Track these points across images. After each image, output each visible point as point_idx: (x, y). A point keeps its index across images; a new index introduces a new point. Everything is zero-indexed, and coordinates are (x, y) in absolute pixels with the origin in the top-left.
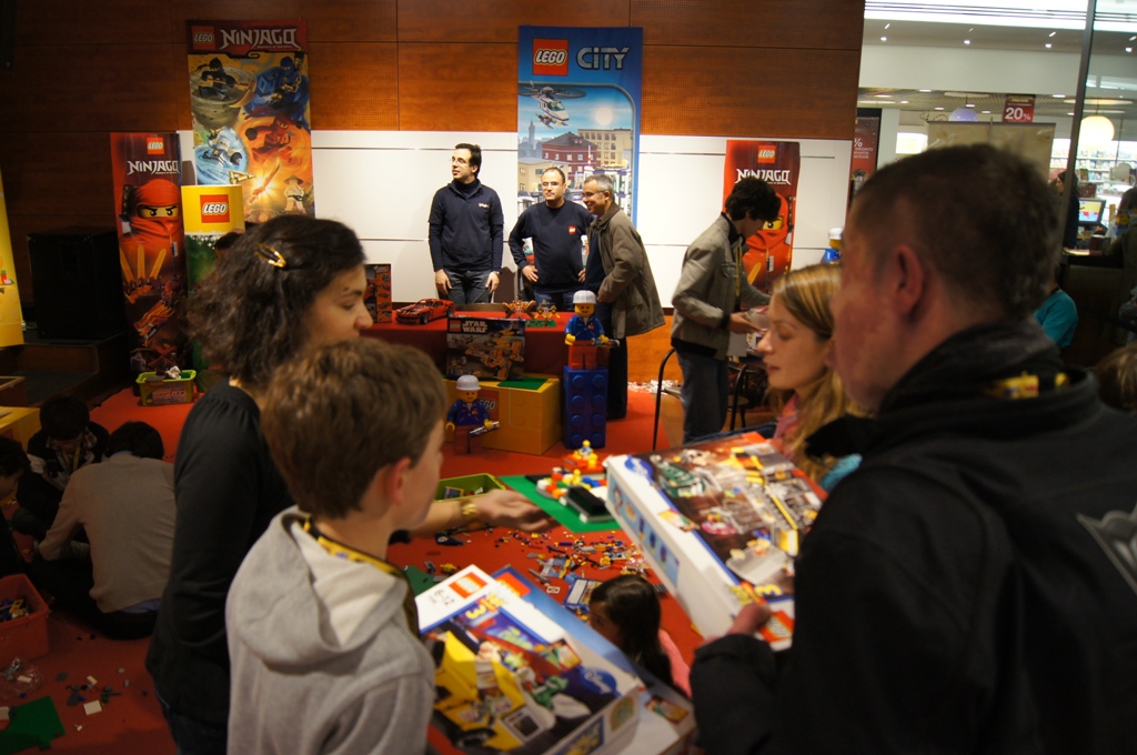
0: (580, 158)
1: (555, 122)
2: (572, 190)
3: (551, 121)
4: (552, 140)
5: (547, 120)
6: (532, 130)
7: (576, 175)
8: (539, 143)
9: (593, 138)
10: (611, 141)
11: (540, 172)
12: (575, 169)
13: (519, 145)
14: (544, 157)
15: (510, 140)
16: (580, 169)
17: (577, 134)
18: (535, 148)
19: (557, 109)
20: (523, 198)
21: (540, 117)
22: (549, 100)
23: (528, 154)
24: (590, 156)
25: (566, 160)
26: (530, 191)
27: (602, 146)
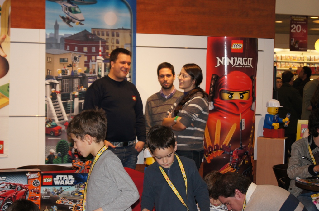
0: (94, 50)
1: (74, 22)
2: (87, 75)
3: (71, 21)
4: (72, 36)
5: (68, 21)
6: (56, 27)
7: (91, 63)
8: (63, 38)
9: (103, 35)
10: (115, 38)
11: (63, 61)
12: (89, 58)
13: (47, 39)
14: (66, 49)
15: (40, 35)
16: (93, 58)
17: (90, 32)
18: (59, 42)
19: (76, 12)
20: (50, 81)
21: (63, 18)
22: (69, 5)
23: (54, 46)
24: (100, 49)
25: (82, 51)
26: (55, 75)
27: (110, 41)
